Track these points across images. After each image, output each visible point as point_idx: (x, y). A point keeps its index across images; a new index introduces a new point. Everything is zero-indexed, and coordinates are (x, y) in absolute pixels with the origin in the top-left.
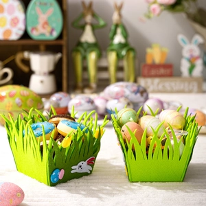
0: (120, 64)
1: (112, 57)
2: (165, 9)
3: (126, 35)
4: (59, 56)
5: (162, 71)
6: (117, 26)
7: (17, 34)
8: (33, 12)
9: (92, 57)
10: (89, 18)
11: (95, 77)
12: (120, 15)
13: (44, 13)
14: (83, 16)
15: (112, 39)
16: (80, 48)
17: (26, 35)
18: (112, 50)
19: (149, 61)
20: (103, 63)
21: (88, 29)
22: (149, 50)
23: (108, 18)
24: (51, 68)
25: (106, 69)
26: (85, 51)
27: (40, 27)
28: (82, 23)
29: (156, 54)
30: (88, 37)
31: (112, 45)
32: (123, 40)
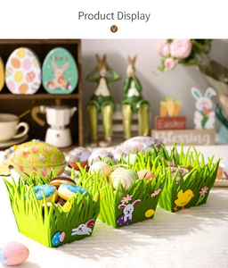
0: (135, 117)
1: (127, 110)
2: (179, 63)
3: (140, 89)
4: (75, 109)
5: (176, 124)
6: (131, 79)
7: (33, 88)
8: (49, 67)
9: (107, 110)
10: (103, 72)
11: (110, 130)
12: (134, 68)
13: (60, 68)
14: (98, 69)
15: (127, 92)
16: (95, 102)
17: (42, 90)
18: (127, 103)
19: (163, 114)
20: (118, 117)
21: (103, 82)
22: (163, 104)
23: (122, 71)
24: (67, 122)
25: (120, 122)
26: (100, 105)
27: (55, 81)
28: (96, 76)
29: (169, 108)
30: (103, 90)
31: (126, 98)
32: (137, 94)
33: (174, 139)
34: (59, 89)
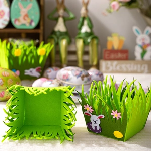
0: (86, 49)
1: (80, 43)
2: (123, 5)
5: (120, 55)
6: (84, 18)
7: (3, 24)
8: (16, 6)
9: (64, 43)
10: (61, 12)
12: (86, 9)
13: (25, 7)
14: (57, 10)
15: (80, 28)
16: (54, 36)
17: (10, 25)
18: (80, 38)
19: (109, 47)
20: (72, 49)
21: (61, 20)
22: (109, 39)
23: (77, 12)
25: (74, 53)
26: (58, 38)
27: (21, 18)
29: (115, 42)
30: (61, 27)
31: (80, 33)
32: (89, 30)
33: (118, 68)
34: (24, 25)
